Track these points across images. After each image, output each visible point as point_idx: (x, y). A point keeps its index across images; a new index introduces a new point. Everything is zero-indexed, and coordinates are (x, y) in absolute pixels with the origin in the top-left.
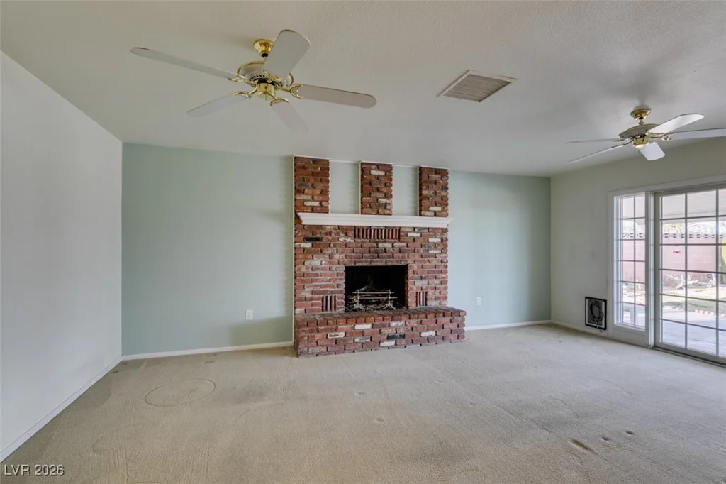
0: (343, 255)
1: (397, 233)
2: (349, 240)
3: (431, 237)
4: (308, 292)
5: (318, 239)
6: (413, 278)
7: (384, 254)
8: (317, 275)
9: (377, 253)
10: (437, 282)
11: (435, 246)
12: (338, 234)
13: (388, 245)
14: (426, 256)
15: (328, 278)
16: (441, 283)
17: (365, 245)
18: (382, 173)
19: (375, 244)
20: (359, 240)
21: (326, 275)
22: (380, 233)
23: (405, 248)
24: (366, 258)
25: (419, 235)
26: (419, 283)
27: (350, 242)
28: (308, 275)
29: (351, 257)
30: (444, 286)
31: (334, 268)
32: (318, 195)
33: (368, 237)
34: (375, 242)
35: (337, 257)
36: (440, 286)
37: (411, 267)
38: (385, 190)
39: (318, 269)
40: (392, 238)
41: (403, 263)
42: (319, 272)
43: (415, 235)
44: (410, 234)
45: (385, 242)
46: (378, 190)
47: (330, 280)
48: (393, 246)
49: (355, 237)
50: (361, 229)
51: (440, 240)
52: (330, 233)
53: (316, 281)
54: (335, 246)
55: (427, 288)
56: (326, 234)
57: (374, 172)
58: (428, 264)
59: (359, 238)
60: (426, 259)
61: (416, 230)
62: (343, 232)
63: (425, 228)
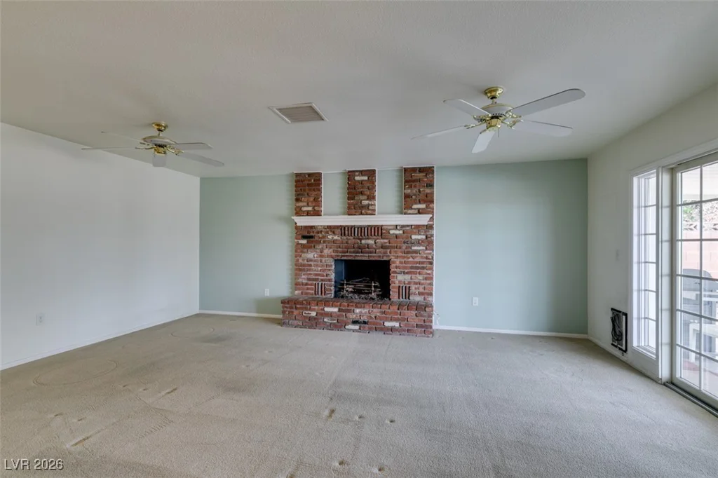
0: (331, 250)
1: (379, 231)
2: (336, 237)
3: (415, 234)
4: (304, 279)
5: (312, 237)
6: (395, 272)
7: (367, 249)
8: (311, 266)
9: (361, 249)
10: (420, 277)
11: (419, 242)
12: (327, 232)
13: (371, 242)
14: (408, 253)
15: (319, 269)
16: (426, 279)
17: (350, 242)
18: (366, 178)
19: (359, 241)
20: (345, 238)
21: (317, 266)
22: (363, 231)
23: (388, 244)
24: (350, 252)
25: (401, 232)
26: (400, 277)
27: (336, 240)
28: (304, 265)
29: (337, 252)
30: (428, 282)
31: (323, 260)
32: (312, 202)
33: (353, 235)
34: (359, 239)
35: (326, 252)
36: (425, 281)
37: (394, 262)
38: (368, 193)
39: (311, 260)
40: (375, 235)
41: (385, 259)
42: (312, 263)
43: (397, 232)
44: (392, 232)
45: (368, 239)
46: (362, 193)
47: (320, 270)
48: (375, 243)
49: (341, 235)
50: (346, 228)
51: (424, 237)
52: (321, 232)
53: (310, 270)
54: (324, 242)
55: (409, 283)
56: (318, 233)
57: (357, 178)
58: (411, 259)
59: (345, 235)
60: (410, 255)
61: (398, 228)
62: (331, 231)
63: (408, 226)
